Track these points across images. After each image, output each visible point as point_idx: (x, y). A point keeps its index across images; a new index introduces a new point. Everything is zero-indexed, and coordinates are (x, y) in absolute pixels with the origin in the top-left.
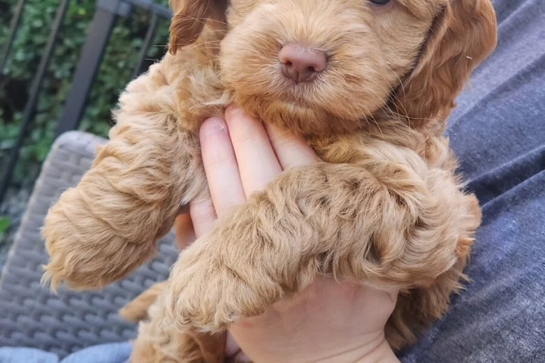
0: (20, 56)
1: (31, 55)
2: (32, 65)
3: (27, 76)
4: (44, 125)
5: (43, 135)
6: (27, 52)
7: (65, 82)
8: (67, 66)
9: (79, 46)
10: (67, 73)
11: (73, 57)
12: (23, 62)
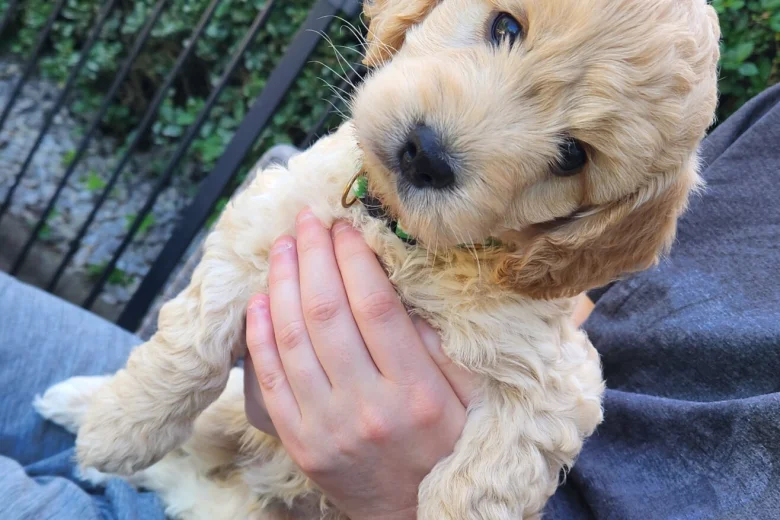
0: (212, 31)
1: (224, 34)
2: (223, 46)
3: (214, 57)
4: (217, 120)
5: (213, 132)
6: (221, 28)
7: (254, 75)
8: (262, 56)
9: (281, 36)
10: (259, 66)
11: (272, 48)
12: (213, 39)
